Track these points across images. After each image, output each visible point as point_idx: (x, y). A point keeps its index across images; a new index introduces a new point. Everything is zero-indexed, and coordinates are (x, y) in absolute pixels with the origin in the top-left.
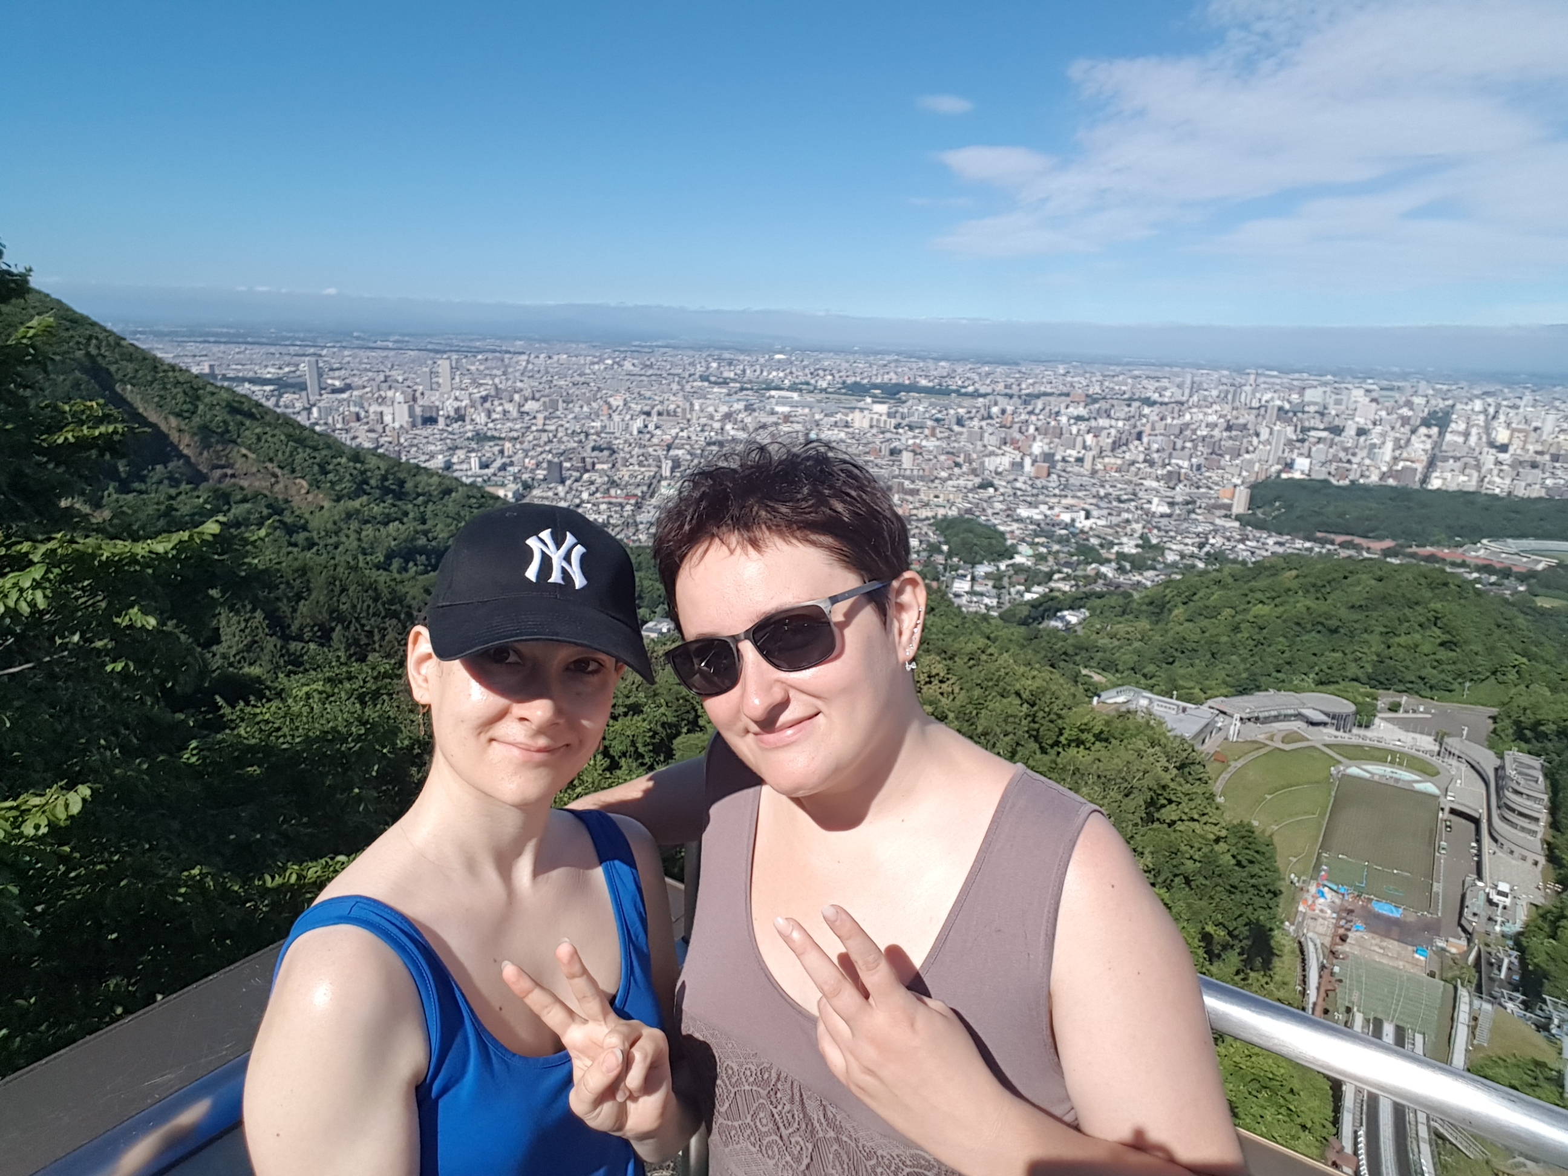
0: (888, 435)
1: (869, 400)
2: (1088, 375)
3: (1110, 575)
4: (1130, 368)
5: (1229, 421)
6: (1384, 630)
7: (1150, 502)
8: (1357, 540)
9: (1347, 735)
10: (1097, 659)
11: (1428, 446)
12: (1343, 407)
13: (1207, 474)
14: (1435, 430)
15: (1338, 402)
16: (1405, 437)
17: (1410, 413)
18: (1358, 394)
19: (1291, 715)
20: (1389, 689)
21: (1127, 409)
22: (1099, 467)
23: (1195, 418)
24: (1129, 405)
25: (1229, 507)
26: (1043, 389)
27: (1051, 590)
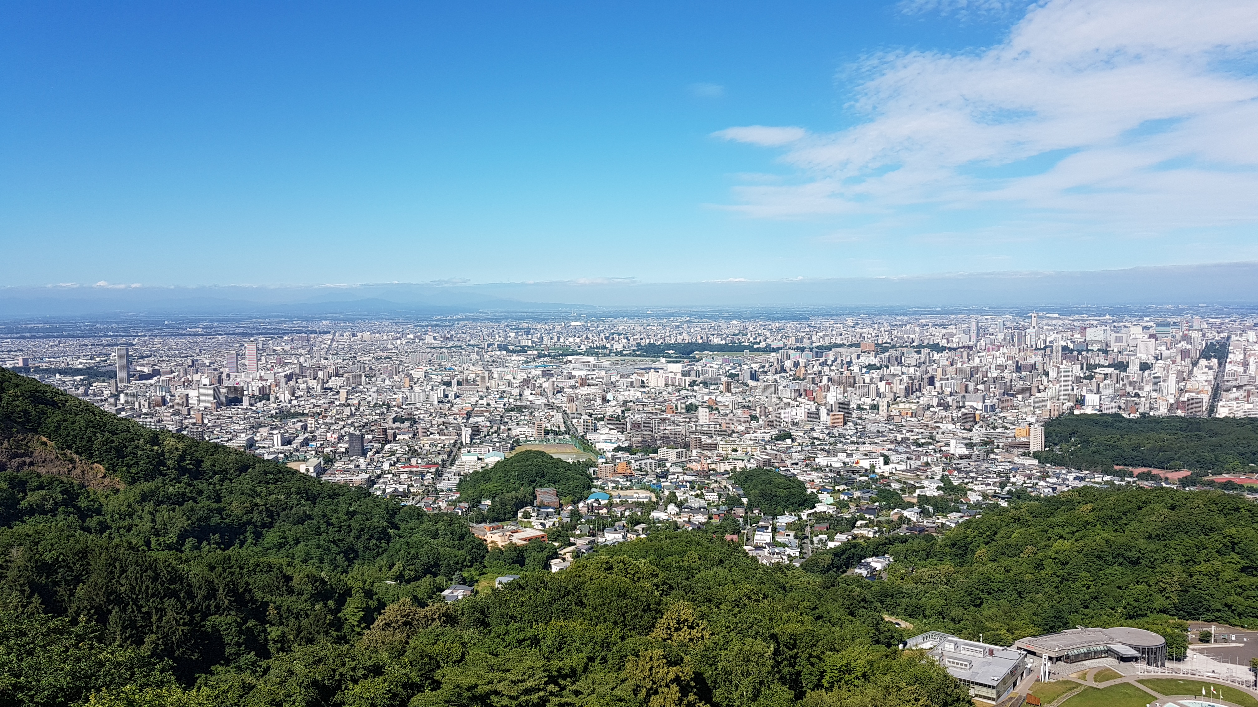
0: (684, 393)
1: (663, 360)
2: (876, 326)
3: (914, 519)
4: (917, 317)
5: (1017, 362)
6: (1183, 559)
7: (948, 445)
8: (1155, 471)
9: (1159, 669)
10: (903, 606)
11: (1211, 377)
12: (1124, 344)
13: (1002, 414)
14: (1214, 362)
15: (1119, 340)
16: (1186, 370)
17: (1189, 346)
18: (1136, 332)
19: (1101, 652)
20: (1197, 619)
21: (917, 356)
22: (895, 413)
23: (984, 362)
24: (919, 353)
25: (1026, 445)
26: (833, 341)
27: (855, 537)
